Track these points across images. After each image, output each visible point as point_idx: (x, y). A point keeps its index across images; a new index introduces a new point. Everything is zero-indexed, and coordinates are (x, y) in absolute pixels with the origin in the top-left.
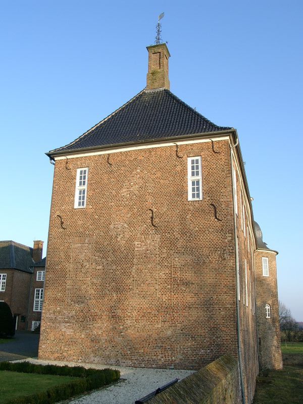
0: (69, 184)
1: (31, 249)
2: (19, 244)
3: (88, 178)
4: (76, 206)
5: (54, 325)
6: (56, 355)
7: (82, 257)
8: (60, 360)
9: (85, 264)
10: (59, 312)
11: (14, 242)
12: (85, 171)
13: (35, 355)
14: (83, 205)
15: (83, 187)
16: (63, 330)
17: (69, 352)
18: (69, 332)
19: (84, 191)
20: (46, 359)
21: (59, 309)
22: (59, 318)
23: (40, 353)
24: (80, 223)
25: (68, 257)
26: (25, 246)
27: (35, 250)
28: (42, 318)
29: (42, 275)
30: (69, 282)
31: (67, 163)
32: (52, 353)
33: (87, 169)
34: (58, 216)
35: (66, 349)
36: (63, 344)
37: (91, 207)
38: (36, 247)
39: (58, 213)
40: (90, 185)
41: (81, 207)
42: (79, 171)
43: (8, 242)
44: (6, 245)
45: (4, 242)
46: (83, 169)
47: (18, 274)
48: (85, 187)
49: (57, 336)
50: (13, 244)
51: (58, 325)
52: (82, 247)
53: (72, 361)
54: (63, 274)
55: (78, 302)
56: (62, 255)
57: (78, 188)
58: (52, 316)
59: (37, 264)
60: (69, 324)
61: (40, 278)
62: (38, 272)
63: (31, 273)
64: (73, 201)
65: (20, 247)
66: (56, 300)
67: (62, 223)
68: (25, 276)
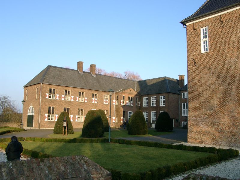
0: (196, 39)
1: (177, 80)
2: (171, 78)
3: (208, 33)
4: (203, 51)
5: (195, 124)
6: (198, 141)
7: (209, 82)
8: (200, 143)
9: (211, 86)
10: (198, 116)
11: (167, 77)
12: (206, 29)
13: (186, 141)
14: (207, 50)
15: (205, 39)
16: (201, 126)
17: (206, 139)
18: (205, 127)
19: (206, 42)
20: (192, 143)
21: (198, 114)
22: (198, 119)
23: (189, 139)
24: (206, 61)
25: (200, 83)
26: (174, 79)
27: (180, 80)
28: (188, 120)
29: (185, 95)
30: (203, 98)
31: (194, 26)
32: (196, 139)
33: (207, 27)
34: (192, 59)
35: (203, 137)
36: (202, 134)
37: (212, 51)
38: (180, 79)
39: (192, 57)
40: (210, 37)
41: (206, 52)
42: (202, 29)
43: (164, 77)
44: (163, 79)
45: (162, 78)
46: (204, 28)
47: (171, 96)
48: (207, 39)
49: (198, 130)
50: (167, 78)
51: (198, 123)
52: (209, 76)
53: (208, 144)
54: (199, 93)
55: (209, 109)
56: (197, 82)
57: (202, 40)
58: (194, 118)
59: (182, 89)
60: (204, 123)
61: (184, 97)
62: (183, 93)
63: (179, 94)
64: (200, 48)
65: (171, 80)
66: (196, 109)
67: (195, 63)
68: (176, 96)
